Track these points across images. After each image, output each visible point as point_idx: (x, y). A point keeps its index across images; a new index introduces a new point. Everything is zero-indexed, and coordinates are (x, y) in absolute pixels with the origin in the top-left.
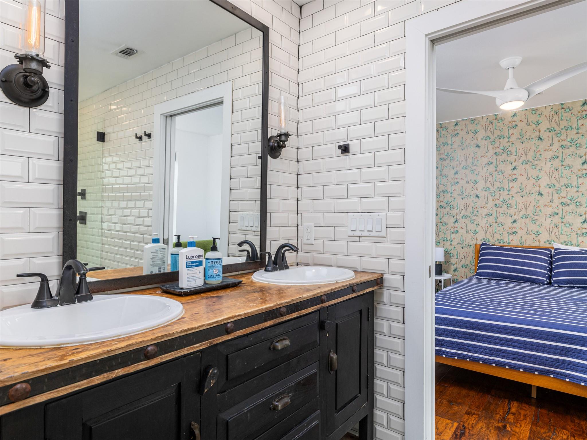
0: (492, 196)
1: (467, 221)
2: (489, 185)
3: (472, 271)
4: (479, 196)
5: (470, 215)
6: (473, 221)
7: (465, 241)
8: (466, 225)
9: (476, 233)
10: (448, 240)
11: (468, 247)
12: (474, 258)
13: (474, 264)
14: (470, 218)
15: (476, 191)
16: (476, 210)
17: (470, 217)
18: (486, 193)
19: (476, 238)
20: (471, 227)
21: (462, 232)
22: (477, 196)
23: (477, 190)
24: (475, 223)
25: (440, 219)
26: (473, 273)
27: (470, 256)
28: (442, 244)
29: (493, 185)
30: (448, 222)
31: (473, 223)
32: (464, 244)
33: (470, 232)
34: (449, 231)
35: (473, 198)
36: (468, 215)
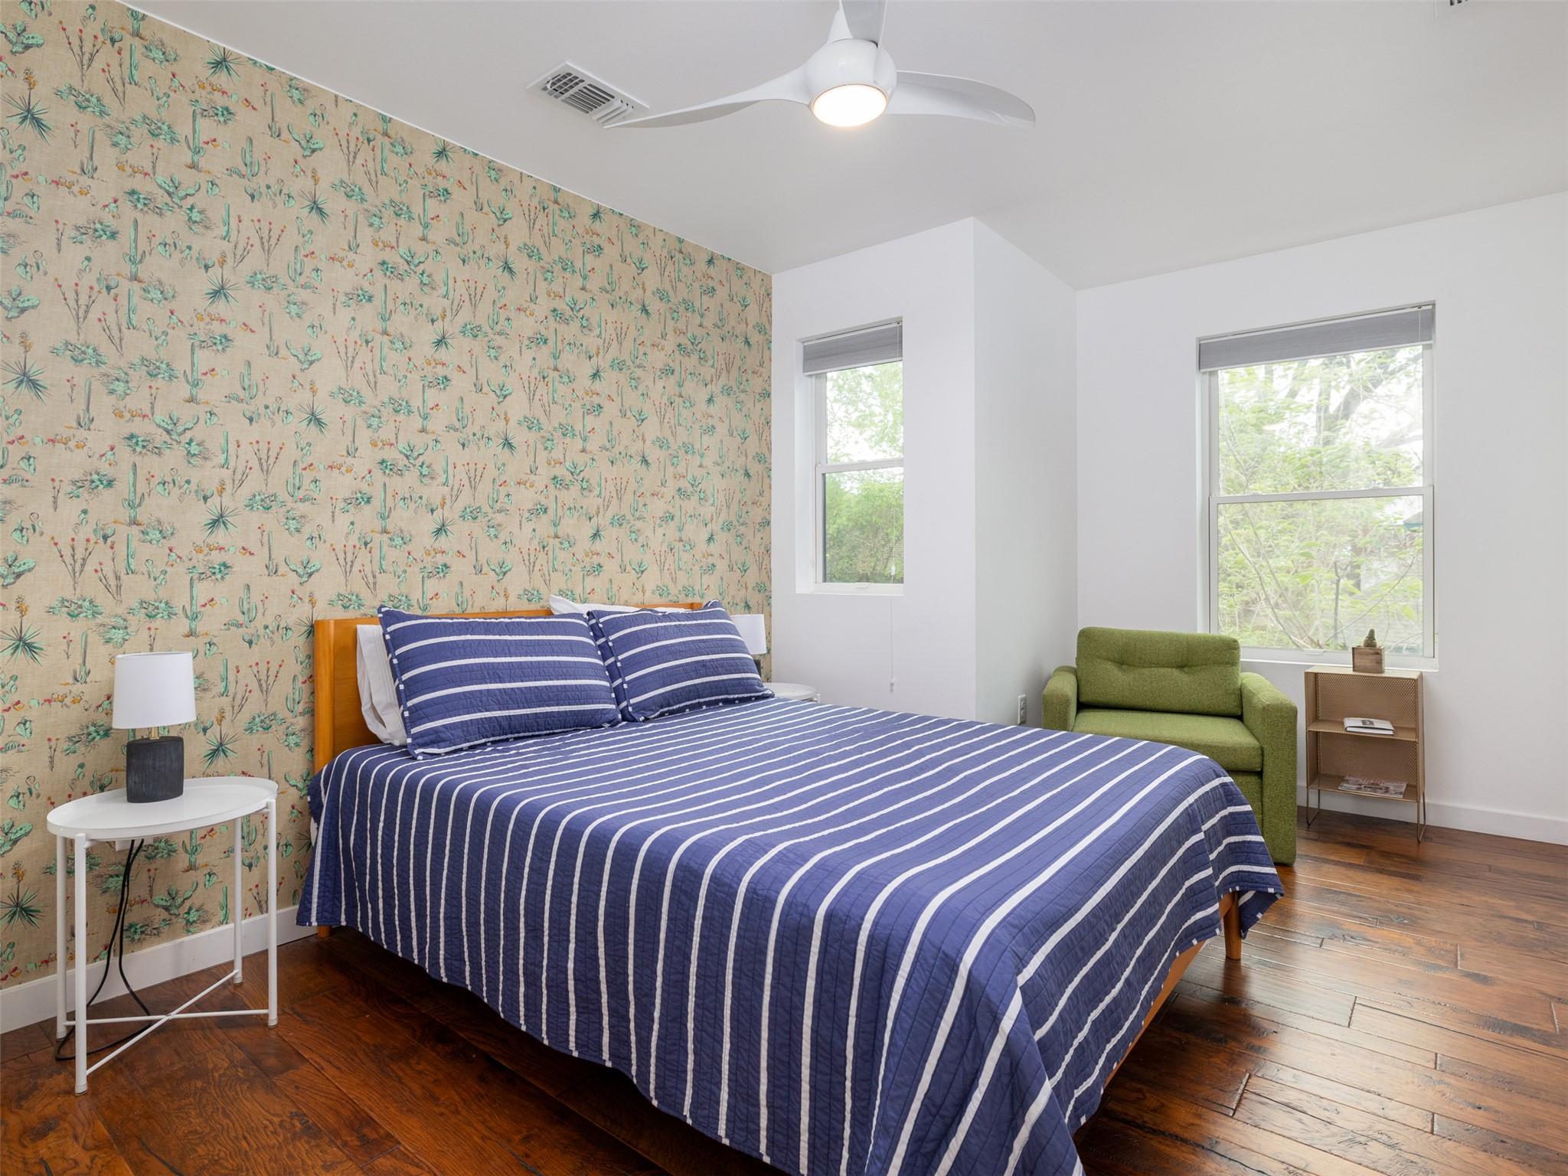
0: (369, 426)
1: (270, 520)
2: (359, 383)
3: (292, 740)
4: (324, 418)
5: (283, 496)
6: (295, 523)
7: (260, 611)
8: (265, 540)
9: (310, 575)
10: (179, 611)
11: (277, 637)
12: (301, 679)
13: (300, 708)
14: (284, 509)
15: (308, 394)
16: (308, 476)
17: (283, 504)
18: (349, 412)
19: (311, 595)
20: (289, 547)
21: (247, 569)
22: (315, 420)
23: (314, 391)
24: (307, 530)
25: (131, 506)
26: (297, 744)
27: (286, 676)
28: (144, 635)
29: (372, 385)
30: (177, 525)
31: (298, 530)
32: (259, 623)
33: (283, 569)
34: (181, 569)
35: (297, 422)
36: (274, 495)
